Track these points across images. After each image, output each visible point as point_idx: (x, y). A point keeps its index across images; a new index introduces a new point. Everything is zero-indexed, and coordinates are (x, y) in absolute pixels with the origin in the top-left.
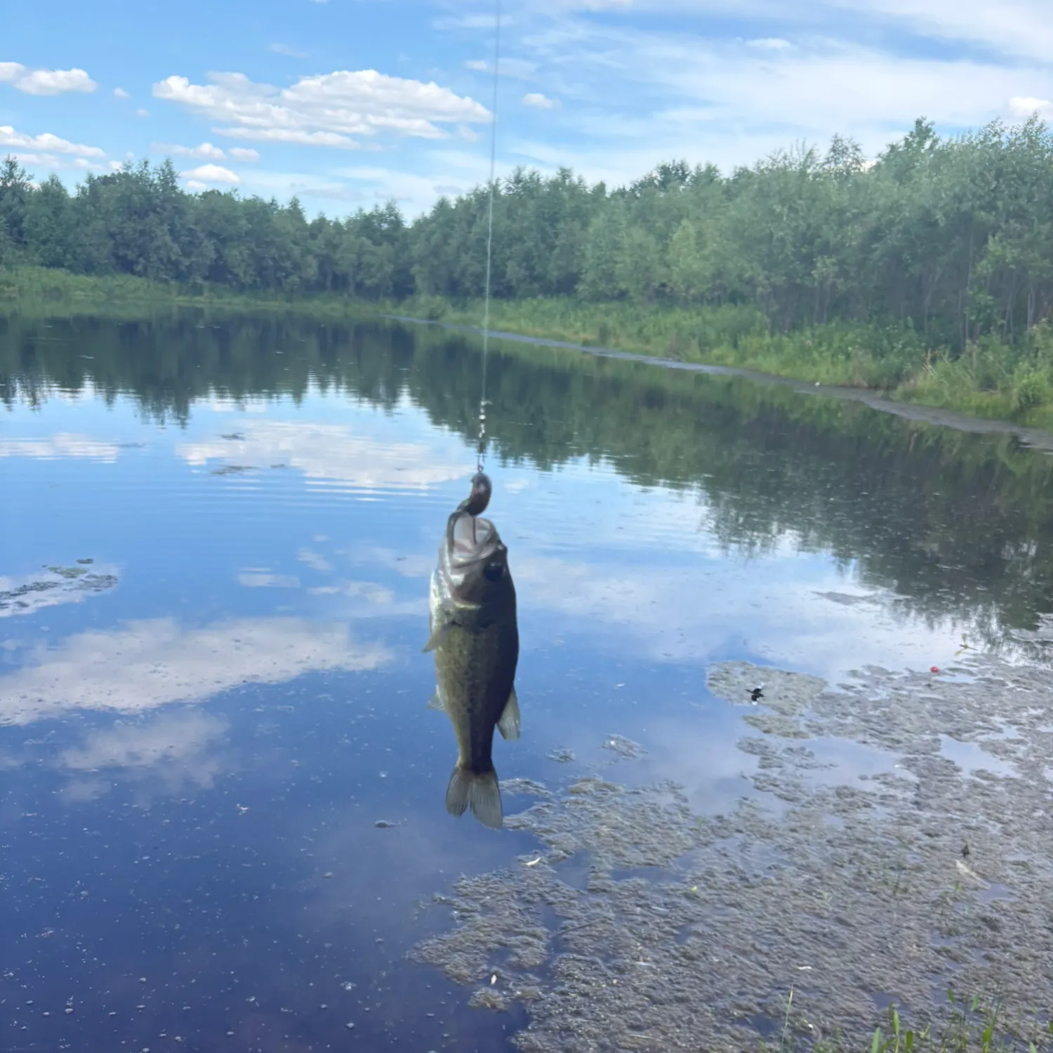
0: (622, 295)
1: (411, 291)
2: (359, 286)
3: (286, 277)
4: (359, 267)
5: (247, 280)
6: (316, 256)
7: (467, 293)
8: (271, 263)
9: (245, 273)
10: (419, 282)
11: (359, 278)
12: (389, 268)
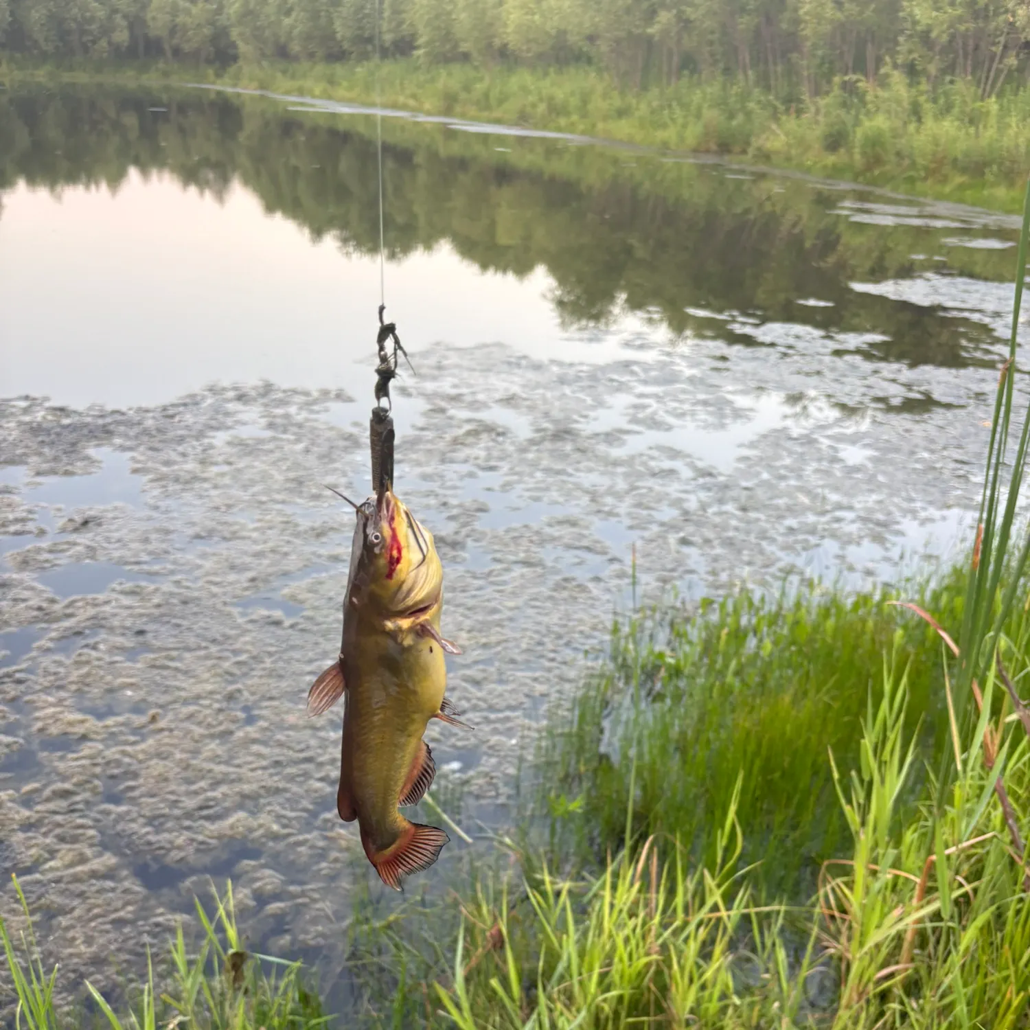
0: (466, 57)
1: (235, 58)
2: (177, 52)
3: (94, 42)
4: (173, 31)
5: (49, 48)
6: (125, 17)
7: (295, 59)
8: (73, 25)
9: (46, 40)
10: (243, 47)
11: (175, 41)
12: (207, 31)
